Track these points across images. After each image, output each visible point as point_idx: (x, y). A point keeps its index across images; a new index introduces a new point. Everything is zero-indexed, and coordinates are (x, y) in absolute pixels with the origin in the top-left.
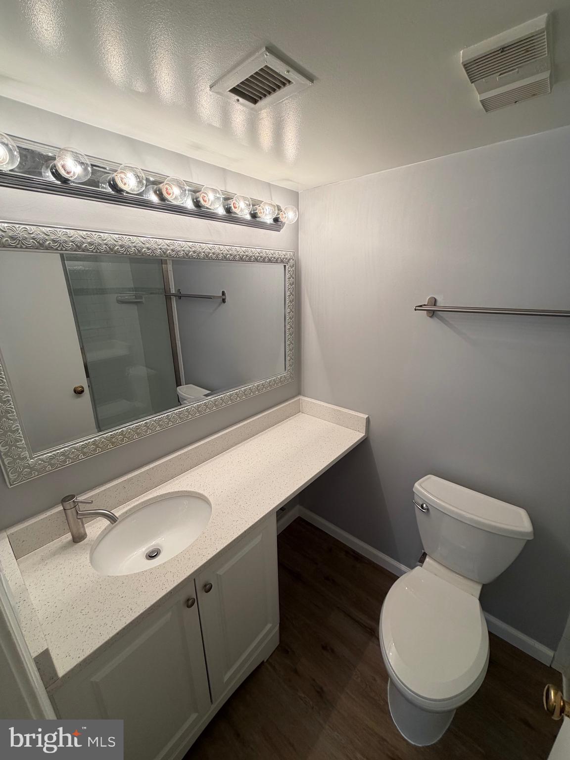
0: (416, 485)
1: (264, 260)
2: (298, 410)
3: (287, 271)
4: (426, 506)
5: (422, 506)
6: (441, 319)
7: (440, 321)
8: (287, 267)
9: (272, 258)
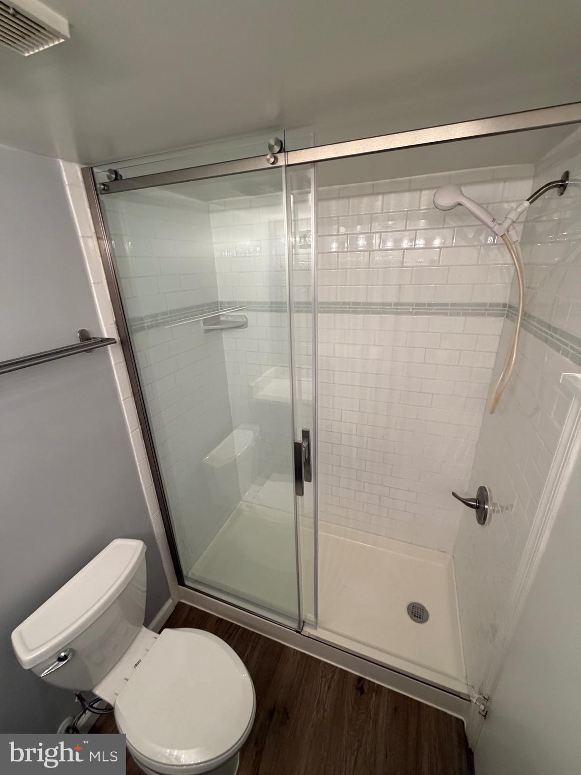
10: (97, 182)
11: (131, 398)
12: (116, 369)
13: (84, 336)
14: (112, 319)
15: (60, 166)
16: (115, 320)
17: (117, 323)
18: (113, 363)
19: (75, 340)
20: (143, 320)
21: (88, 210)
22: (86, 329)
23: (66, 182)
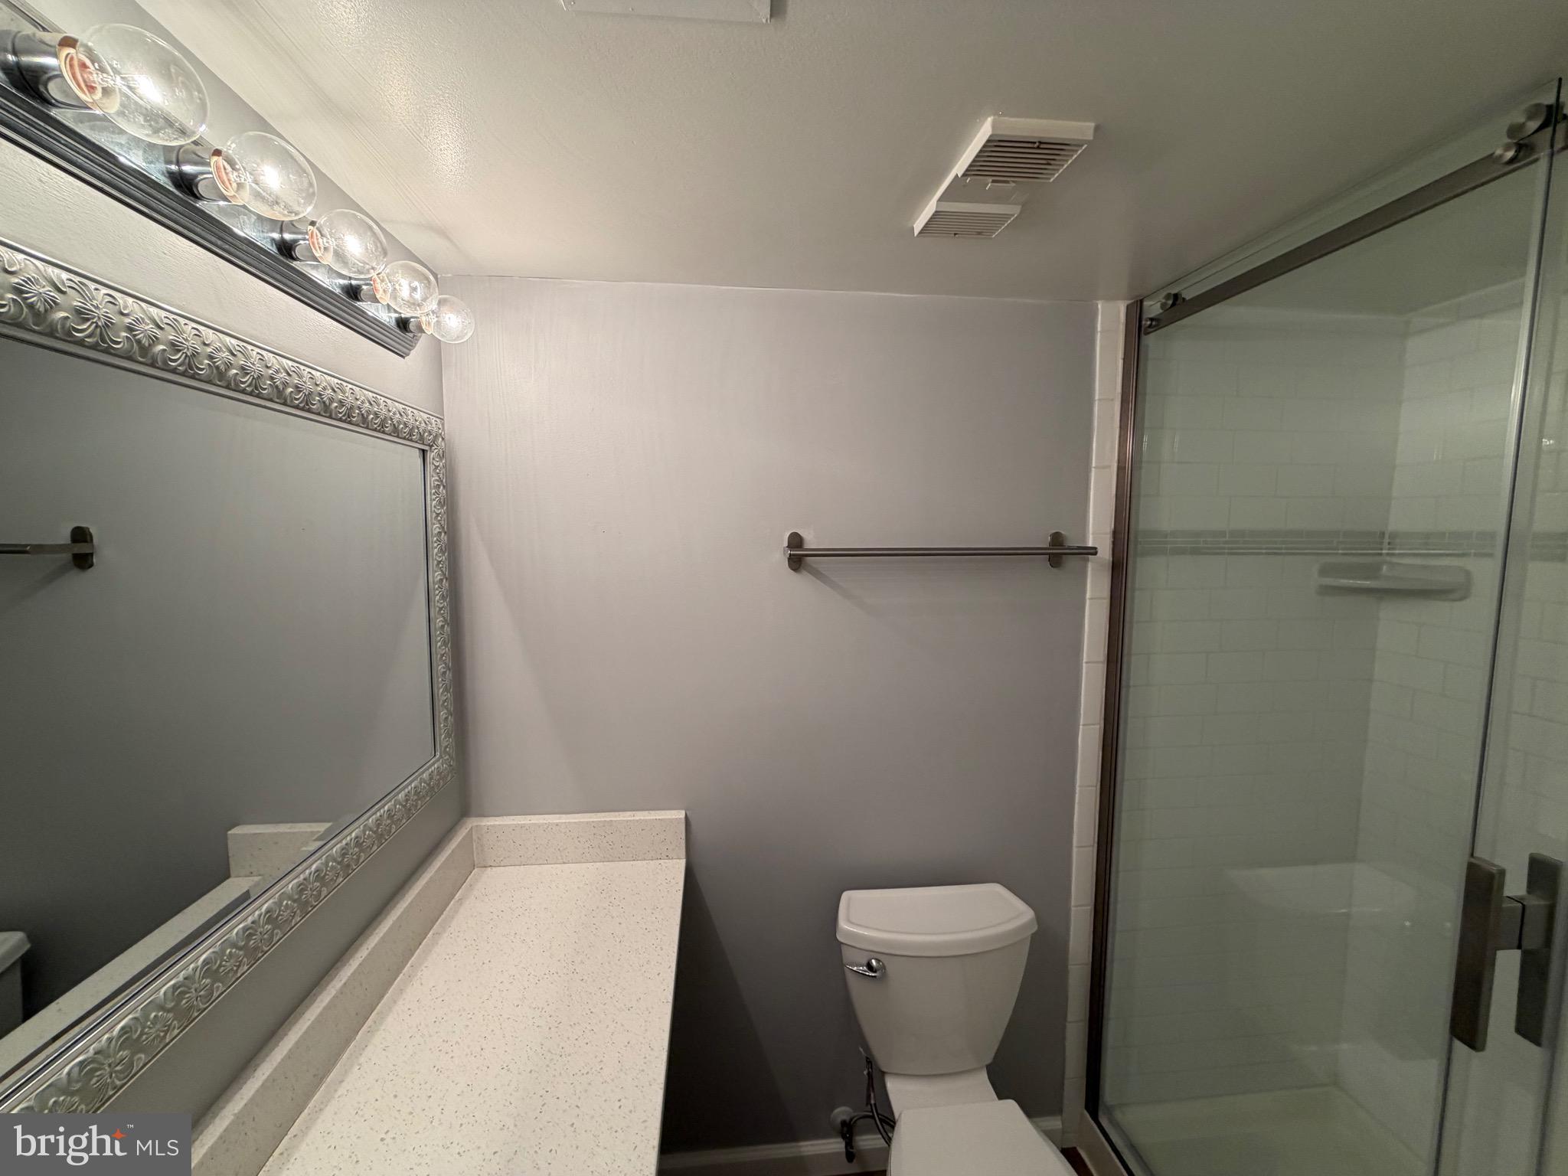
0: (843, 924)
1: (383, 424)
2: (471, 863)
3: (430, 468)
4: (878, 961)
5: (870, 967)
6: (816, 574)
7: (814, 579)
8: (430, 456)
9: (399, 423)
10: (1145, 316)
11: (1101, 665)
12: (1090, 605)
13: (1057, 539)
14: (1109, 526)
15: (1098, 309)
16: (1113, 526)
17: (1115, 533)
18: (1088, 595)
19: (1044, 542)
20: (1166, 537)
21: (1120, 363)
22: (1063, 532)
23: (1099, 329)
